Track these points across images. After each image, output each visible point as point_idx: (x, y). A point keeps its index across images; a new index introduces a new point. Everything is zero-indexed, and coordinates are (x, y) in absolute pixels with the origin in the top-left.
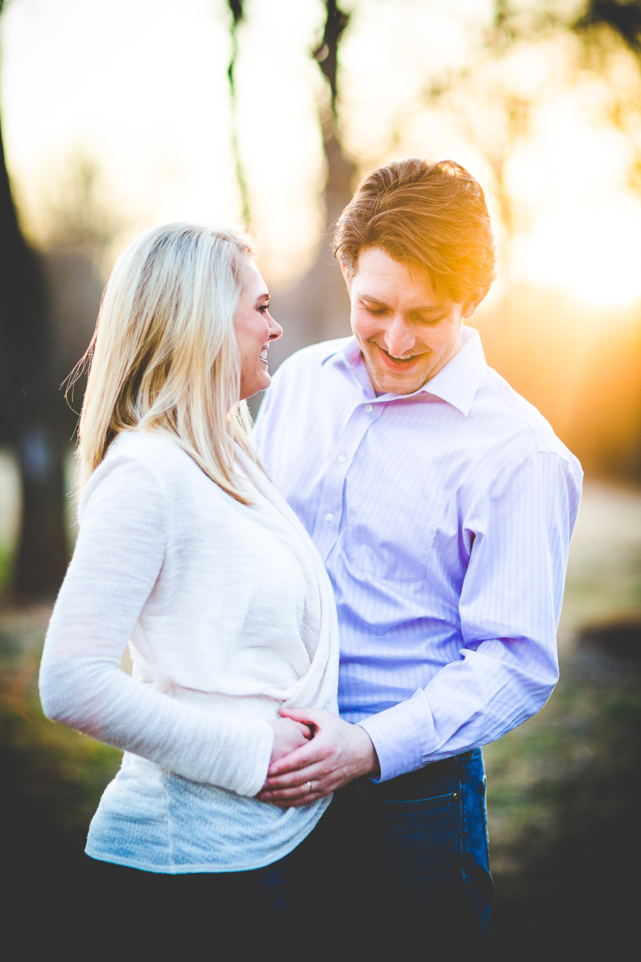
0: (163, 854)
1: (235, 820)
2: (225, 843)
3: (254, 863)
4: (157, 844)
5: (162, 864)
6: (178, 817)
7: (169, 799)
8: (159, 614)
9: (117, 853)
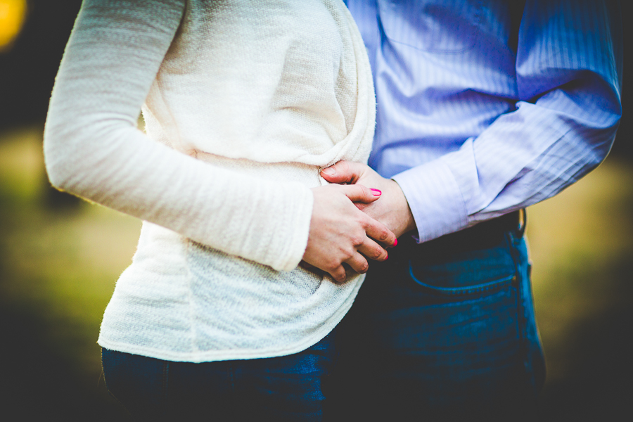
0: (184, 340)
1: (265, 299)
2: (255, 325)
3: (288, 347)
4: (177, 329)
5: (183, 351)
6: (202, 296)
7: (191, 275)
8: (180, 73)
9: (132, 341)
